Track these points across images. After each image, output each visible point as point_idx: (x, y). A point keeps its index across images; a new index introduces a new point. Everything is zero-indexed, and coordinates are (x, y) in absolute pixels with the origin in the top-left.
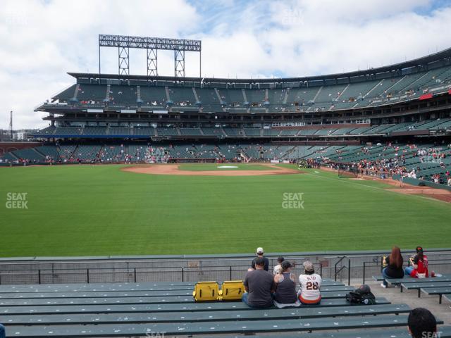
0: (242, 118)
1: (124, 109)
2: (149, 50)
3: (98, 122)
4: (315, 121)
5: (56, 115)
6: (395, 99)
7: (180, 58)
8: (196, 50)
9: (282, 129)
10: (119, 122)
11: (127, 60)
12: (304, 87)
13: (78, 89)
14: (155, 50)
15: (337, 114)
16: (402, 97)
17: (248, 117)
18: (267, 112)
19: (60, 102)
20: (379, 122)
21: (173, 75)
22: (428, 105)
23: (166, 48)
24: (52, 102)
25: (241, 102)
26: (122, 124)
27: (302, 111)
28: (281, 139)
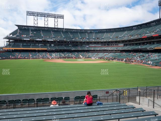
0: (79, 43)
1: (37, 39)
2: (45, 17)
3: (27, 43)
4: (104, 44)
5: (11, 41)
6: (132, 38)
7: (56, 21)
8: (62, 18)
9: (93, 47)
10: (35, 44)
11: (37, 21)
12: (100, 33)
13: (19, 31)
14: (47, 18)
15: (112, 42)
16: (135, 37)
17: (81, 42)
18: (88, 41)
19: (13, 35)
20: (127, 45)
21: (54, 27)
22: (144, 40)
23: (51, 17)
24: (10, 35)
25: (79, 37)
26: (36, 44)
27: (100, 41)
28: (93, 50)
